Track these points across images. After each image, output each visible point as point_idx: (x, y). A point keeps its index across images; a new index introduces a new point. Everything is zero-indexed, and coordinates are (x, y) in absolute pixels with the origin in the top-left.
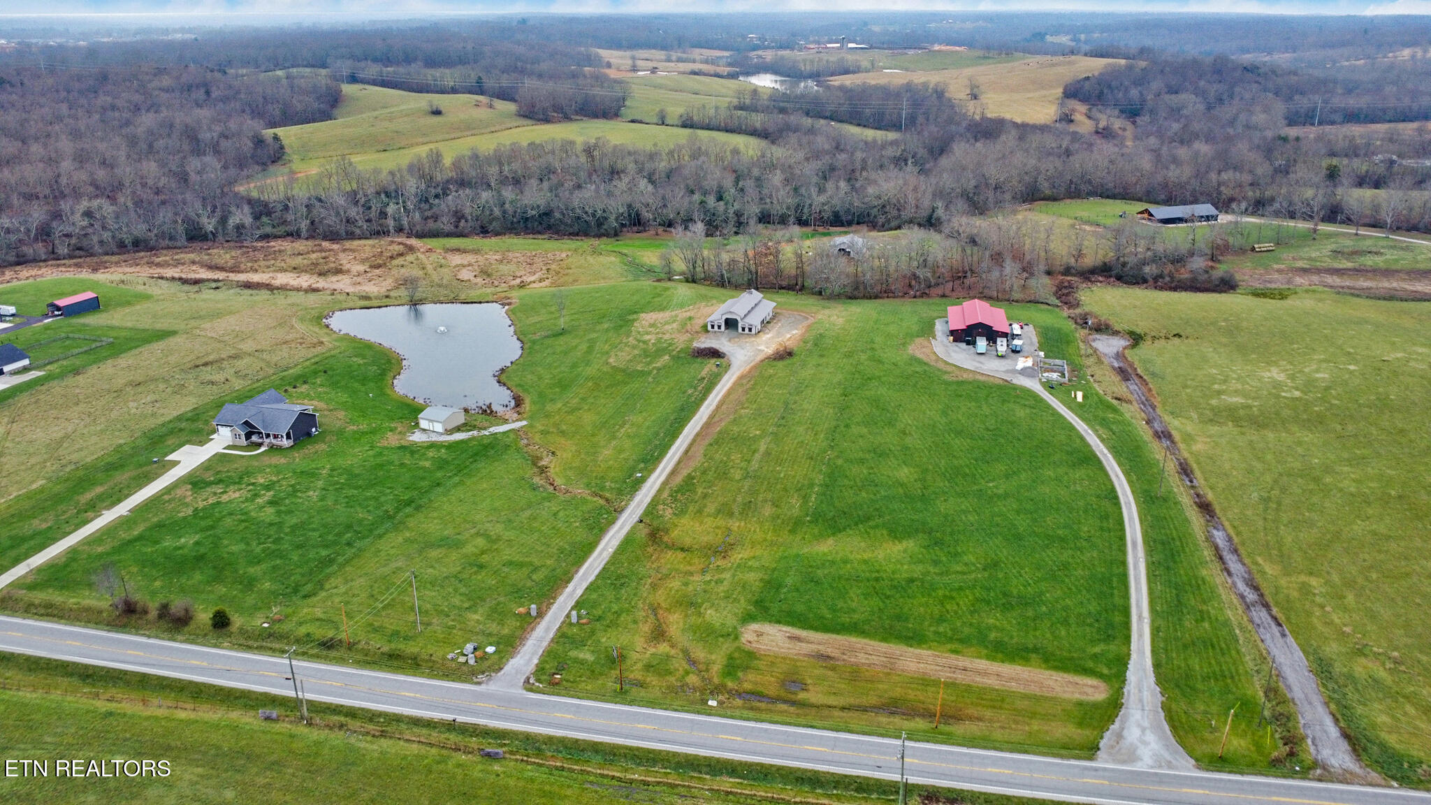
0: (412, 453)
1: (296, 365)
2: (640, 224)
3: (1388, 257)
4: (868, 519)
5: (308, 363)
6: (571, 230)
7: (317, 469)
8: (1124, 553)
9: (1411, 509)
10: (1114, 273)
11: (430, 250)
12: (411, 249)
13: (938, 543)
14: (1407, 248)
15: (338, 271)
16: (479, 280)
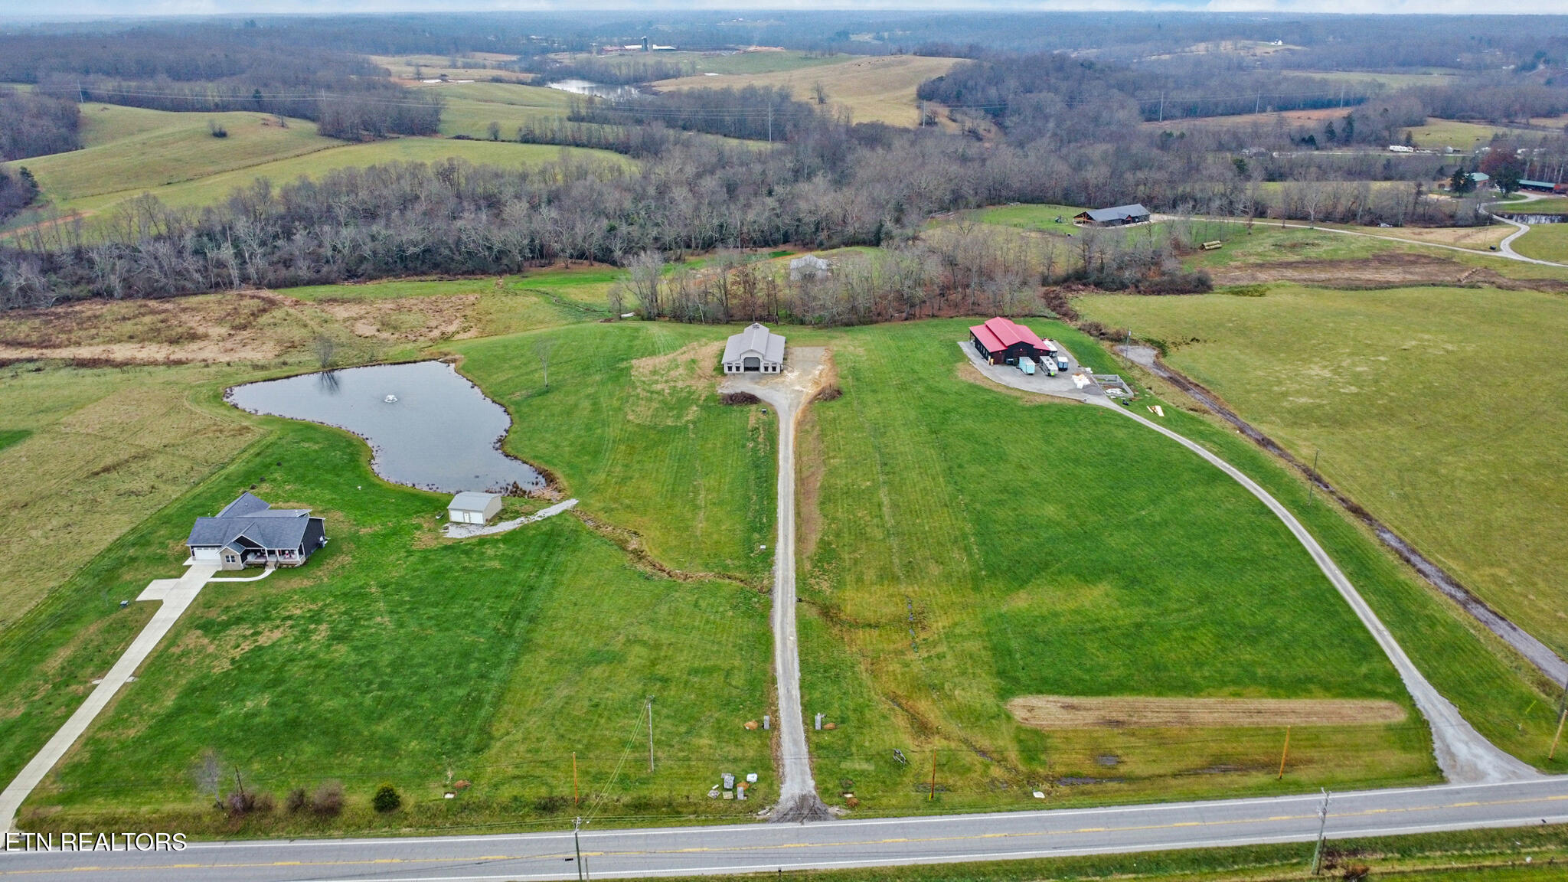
0: (466, 553)
1: (233, 460)
2: (542, 256)
3: (1325, 248)
4: (1047, 565)
5: (246, 455)
6: (464, 268)
7: (361, 587)
8: (1316, 566)
9: (1531, 491)
10: (1091, 280)
11: (297, 303)
12: (272, 303)
13: (1134, 581)
14: (1336, 238)
15: (193, 337)
16: (385, 335)
